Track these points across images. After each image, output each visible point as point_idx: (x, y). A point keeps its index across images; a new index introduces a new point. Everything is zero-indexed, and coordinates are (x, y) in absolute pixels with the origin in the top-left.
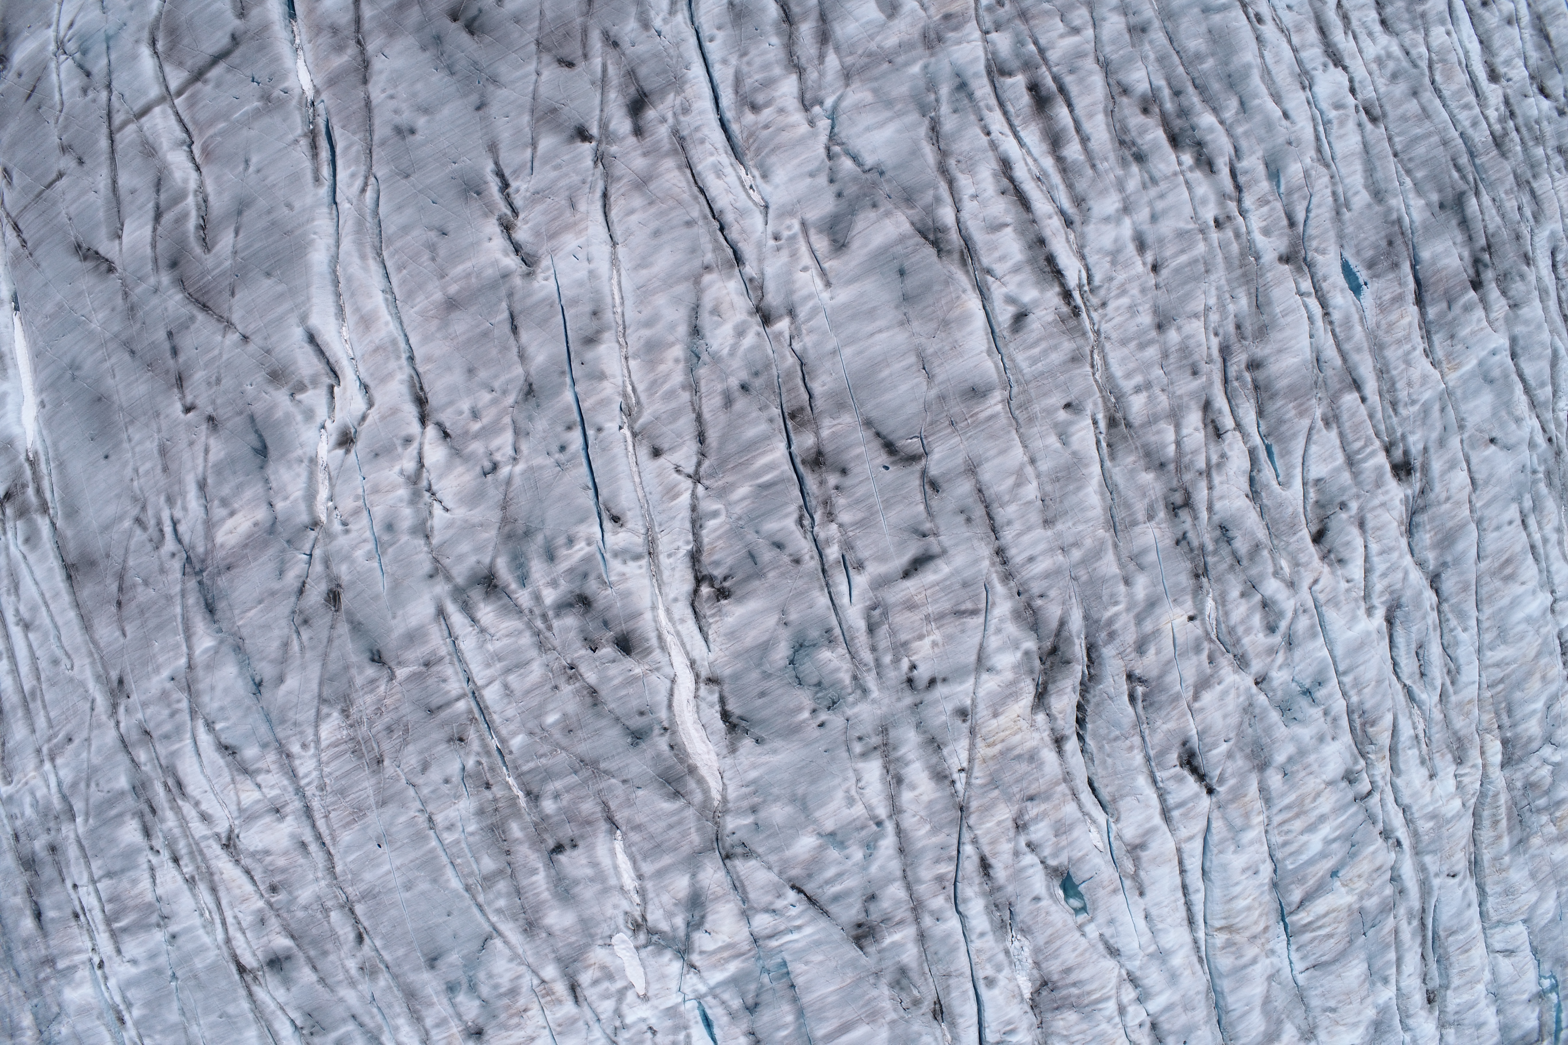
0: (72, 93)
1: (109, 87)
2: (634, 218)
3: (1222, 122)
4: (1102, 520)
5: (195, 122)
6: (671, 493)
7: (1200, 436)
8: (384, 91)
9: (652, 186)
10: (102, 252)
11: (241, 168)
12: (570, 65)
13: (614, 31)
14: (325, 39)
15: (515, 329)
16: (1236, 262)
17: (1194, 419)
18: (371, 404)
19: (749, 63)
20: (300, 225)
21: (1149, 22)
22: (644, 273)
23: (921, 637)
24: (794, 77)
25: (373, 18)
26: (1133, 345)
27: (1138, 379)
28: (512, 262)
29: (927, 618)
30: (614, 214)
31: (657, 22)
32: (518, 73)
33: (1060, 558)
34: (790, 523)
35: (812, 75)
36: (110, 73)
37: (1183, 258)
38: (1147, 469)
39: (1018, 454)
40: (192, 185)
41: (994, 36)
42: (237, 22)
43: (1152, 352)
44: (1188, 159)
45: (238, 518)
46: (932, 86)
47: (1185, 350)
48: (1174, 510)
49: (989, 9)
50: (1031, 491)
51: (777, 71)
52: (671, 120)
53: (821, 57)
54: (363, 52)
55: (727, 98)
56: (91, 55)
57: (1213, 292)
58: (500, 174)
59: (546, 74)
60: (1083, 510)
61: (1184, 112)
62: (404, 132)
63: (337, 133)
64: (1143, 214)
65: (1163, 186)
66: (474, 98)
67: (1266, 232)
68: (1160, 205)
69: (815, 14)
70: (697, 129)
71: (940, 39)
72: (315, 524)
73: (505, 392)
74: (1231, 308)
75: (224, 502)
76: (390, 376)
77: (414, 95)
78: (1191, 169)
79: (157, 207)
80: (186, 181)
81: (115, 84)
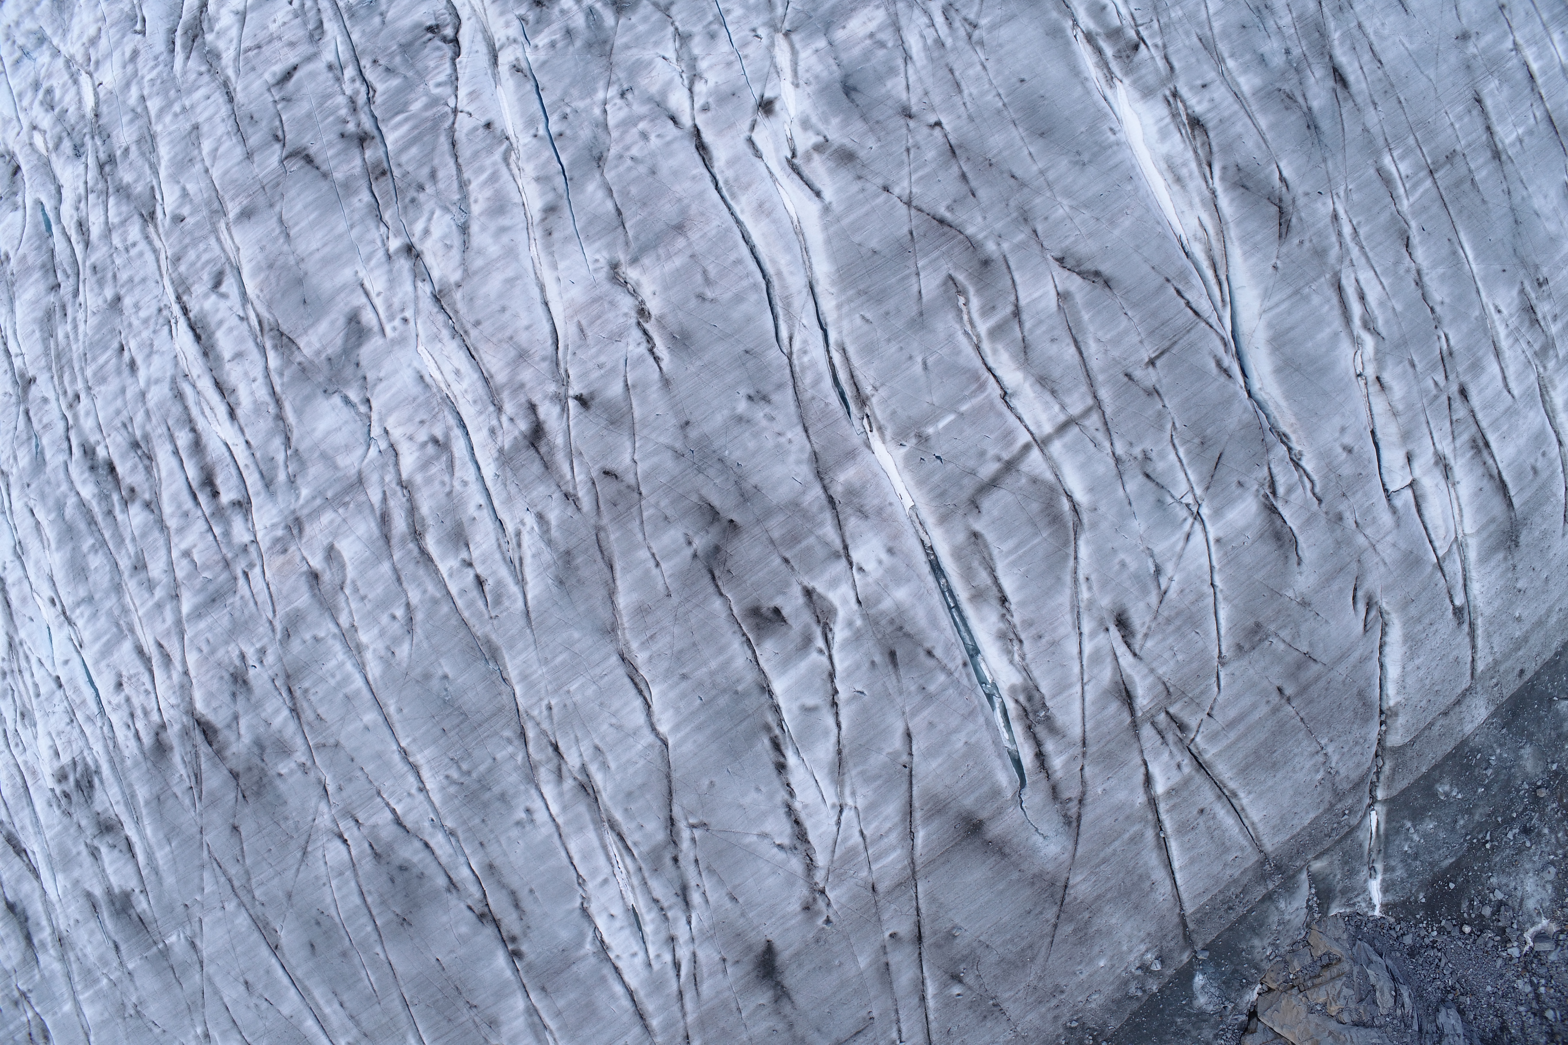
0: (1162, 456)
1: (1118, 460)
2: (524, 321)
3: (78, 493)
4: (158, 139)
5: (1000, 415)
6: (474, 95)
7: (92, 219)
8: (790, 441)
9: (513, 353)
10: (1078, 280)
11: (930, 361)
12: (607, 473)
13: (570, 510)
14: (871, 502)
15: (619, 212)
16: (66, 369)
17: (95, 230)
18: (750, 141)
19: (443, 483)
20: (850, 300)
21: (131, 576)
22: (510, 273)
23: (285, 23)
24: (404, 476)
25: (821, 524)
26: (137, 279)
27: (133, 252)
28: (632, 274)
29: (280, 38)
30: (547, 328)
31: (530, 520)
32: (655, 459)
33: (187, 103)
34: (380, 87)
35: (390, 477)
36: (1120, 475)
37: (102, 360)
38: (128, 186)
39: (215, 173)
40: (986, 346)
41: (247, 538)
42: (978, 527)
43: (123, 276)
44: (101, 452)
45: (863, 31)
46: (292, 481)
47: (101, 283)
48: (111, 159)
49: (252, 565)
50: (207, 146)
51: (419, 479)
52: (504, 419)
53: (385, 499)
54: (825, 488)
55: (459, 447)
56: (1151, 499)
57: (81, 337)
58: (657, 359)
59: (627, 459)
60: (172, 141)
61: (104, 497)
62: (759, 397)
63: (834, 399)
64: (130, 393)
65: (118, 423)
66: (693, 433)
67: (45, 400)
68: (119, 403)
69: (394, 541)
70: (481, 413)
71: (288, 528)
72: (787, 34)
73: (621, 157)
74: (69, 327)
75: (882, 45)
76: (731, 162)
77: (756, 435)
78: (98, 443)
79: (1021, 323)
80: (995, 351)
81: (1111, 462)
